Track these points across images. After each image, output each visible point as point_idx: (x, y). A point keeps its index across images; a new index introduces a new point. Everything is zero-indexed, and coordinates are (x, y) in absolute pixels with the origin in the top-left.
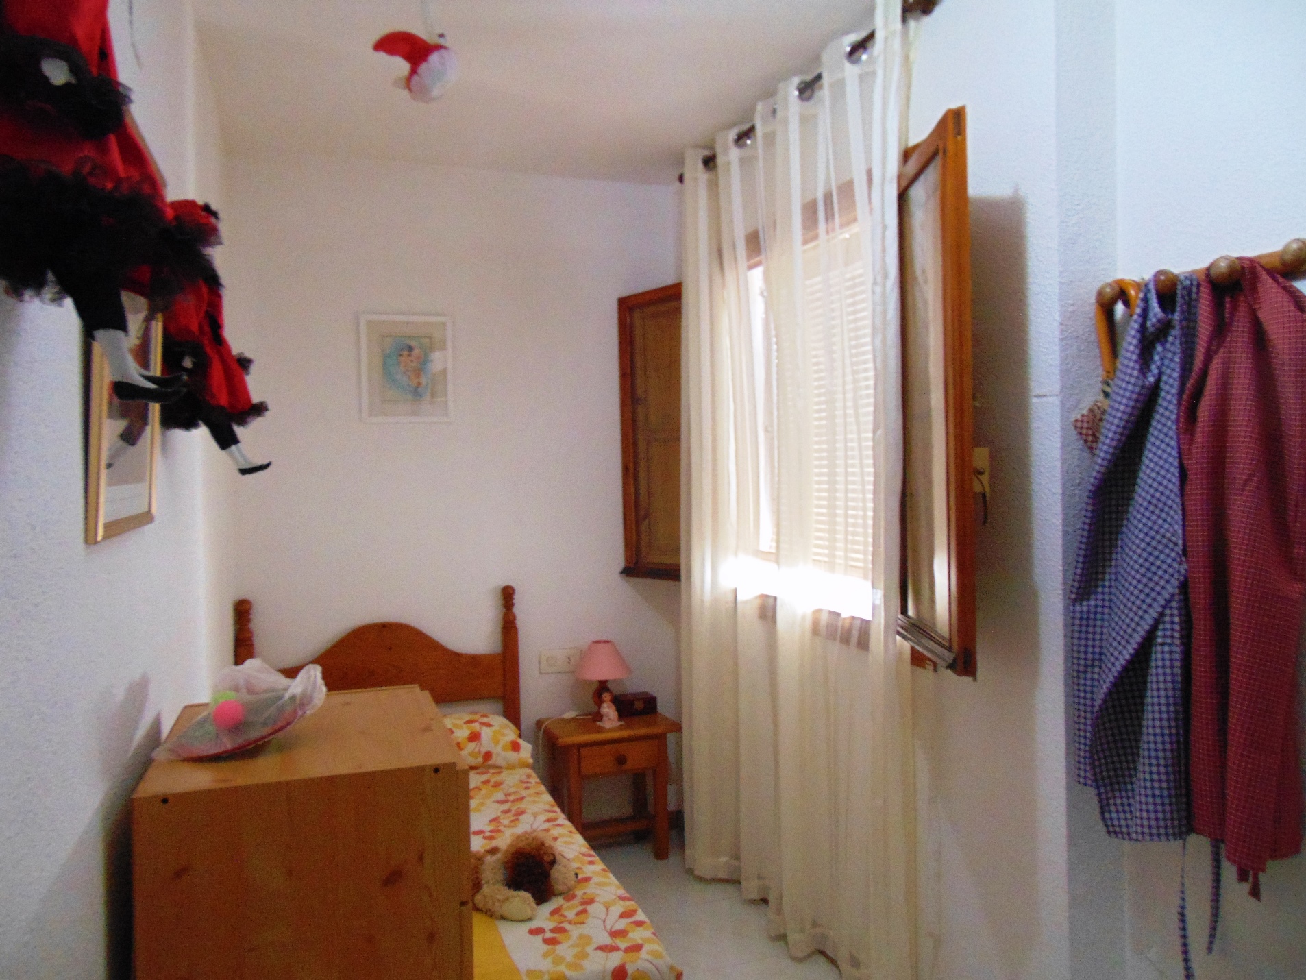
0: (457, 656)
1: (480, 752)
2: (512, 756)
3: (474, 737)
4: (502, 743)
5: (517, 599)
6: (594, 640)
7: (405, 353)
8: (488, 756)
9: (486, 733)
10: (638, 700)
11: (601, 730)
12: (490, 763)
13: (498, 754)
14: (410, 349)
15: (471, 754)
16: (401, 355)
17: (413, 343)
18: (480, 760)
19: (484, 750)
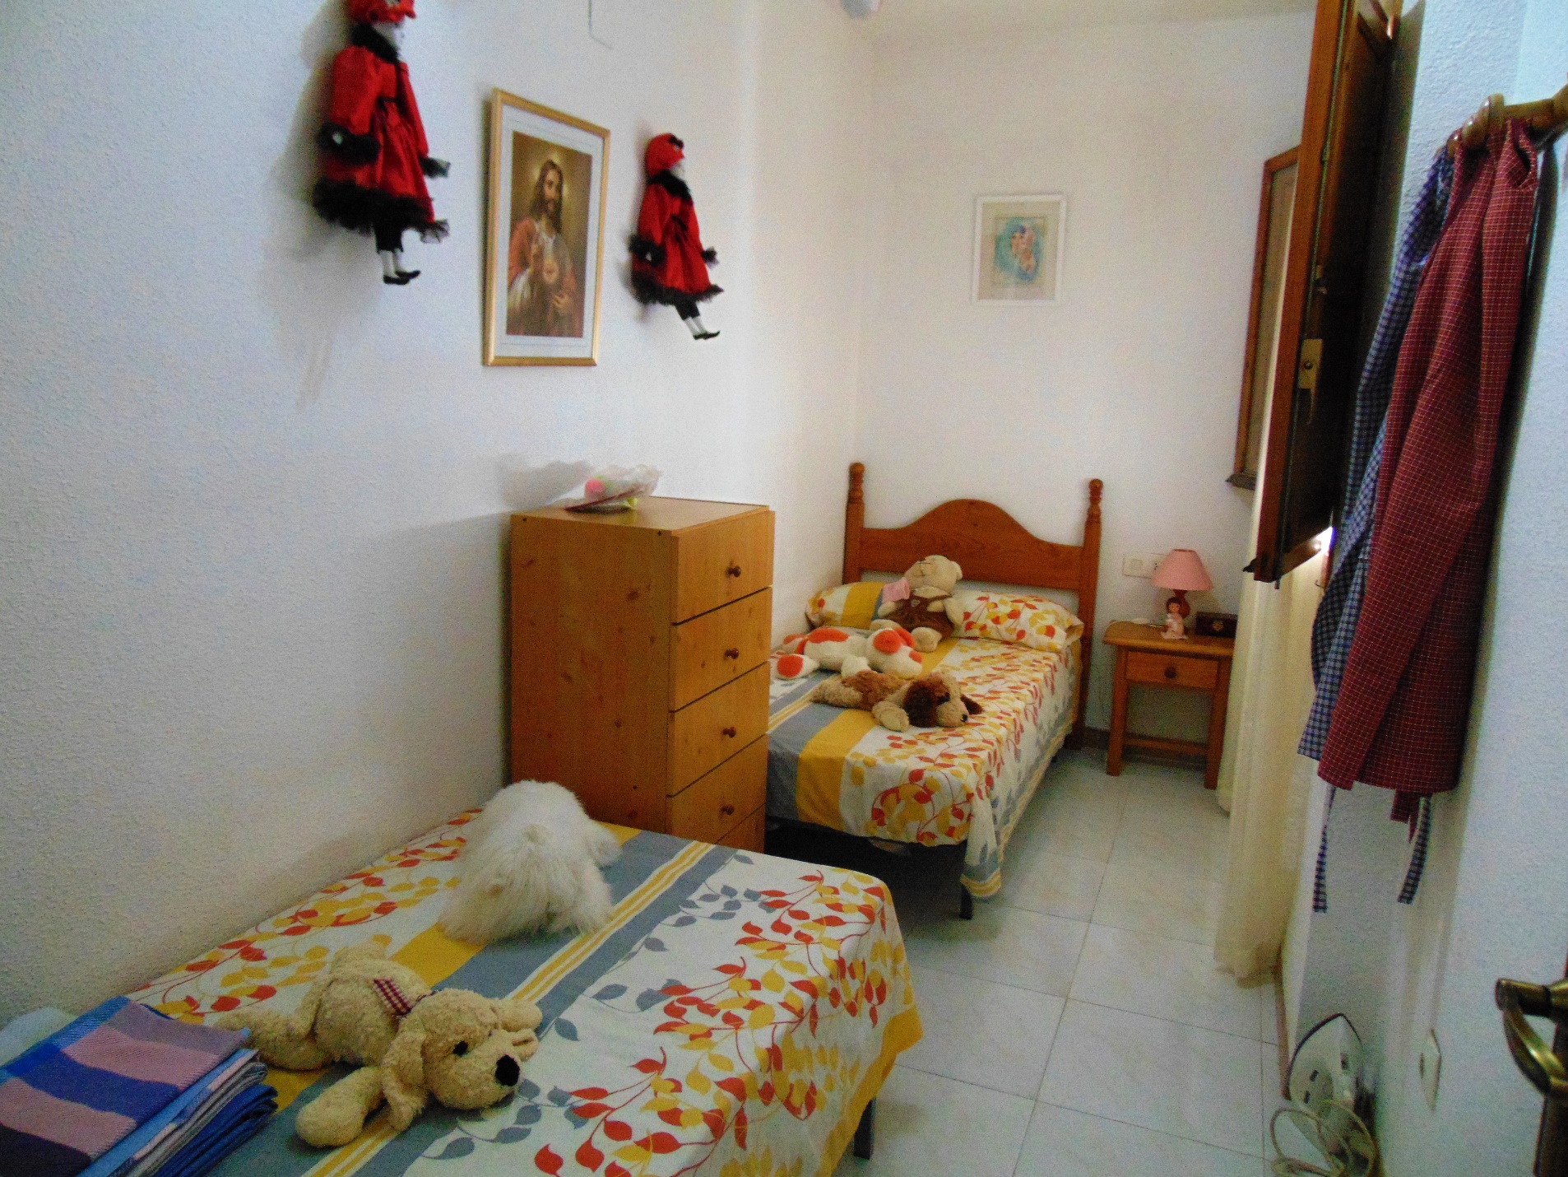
0: (1039, 542)
1: (1015, 629)
2: (1045, 640)
3: (1014, 615)
4: (1038, 625)
5: (1106, 494)
6: (1175, 548)
7: (1017, 235)
8: (1021, 634)
9: (1026, 614)
10: (1218, 619)
11: (1160, 639)
12: (1023, 640)
13: (1031, 635)
14: (1023, 230)
15: (1007, 630)
16: (1014, 237)
17: (1026, 224)
18: (1014, 637)
19: (1019, 628)
